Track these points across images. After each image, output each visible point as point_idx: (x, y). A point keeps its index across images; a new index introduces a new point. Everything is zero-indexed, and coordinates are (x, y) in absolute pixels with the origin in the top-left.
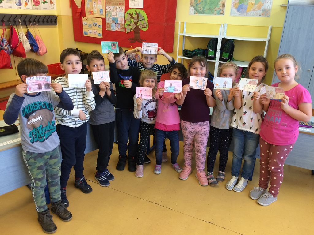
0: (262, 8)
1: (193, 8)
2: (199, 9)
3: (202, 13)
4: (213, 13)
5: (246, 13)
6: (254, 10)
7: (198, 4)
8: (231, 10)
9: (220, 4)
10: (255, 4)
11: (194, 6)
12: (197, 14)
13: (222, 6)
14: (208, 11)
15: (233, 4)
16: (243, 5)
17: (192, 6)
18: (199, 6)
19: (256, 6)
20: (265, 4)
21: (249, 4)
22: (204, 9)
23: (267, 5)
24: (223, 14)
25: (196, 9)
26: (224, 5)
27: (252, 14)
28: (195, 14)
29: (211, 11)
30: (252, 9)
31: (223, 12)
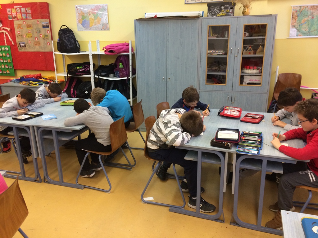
5: (90, 27)
8: (78, 26)
10: (95, 20)
15: (78, 21)
16: (86, 20)
20: (102, 19)
21: (90, 19)
23: (105, 20)
27: (95, 28)
30: (94, 24)
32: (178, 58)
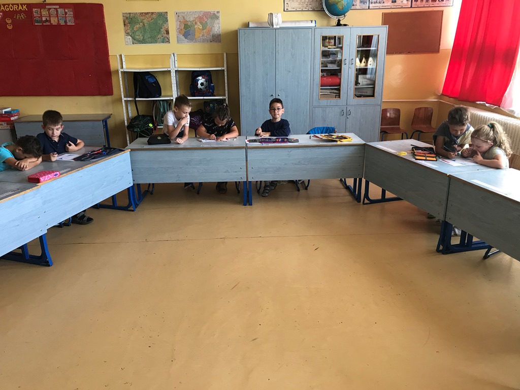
0: (211, 33)
1: (130, 37)
2: (138, 37)
3: (143, 42)
4: (156, 42)
5: (195, 39)
6: (203, 35)
7: (135, 32)
8: (178, 37)
9: (163, 31)
10: (203, 29)
11: (130, 34)
12: (136, 43)
13: (165, 33)
14: (150, 39)
15: (178, 31)
16: (189, 30)
17: (128, 34)
18: (137, 33)
19: (204, 31)
21: (196, 29)
22: (144, 37)
23: (216, 30)
24: (168, 42)
25: (133, 38)
26: (168, 32)
27: (201, 39)
28: (133, 43)
29: (153, 40)
30: (201, 35)
31: (169, 40)
32: (290, 72)
